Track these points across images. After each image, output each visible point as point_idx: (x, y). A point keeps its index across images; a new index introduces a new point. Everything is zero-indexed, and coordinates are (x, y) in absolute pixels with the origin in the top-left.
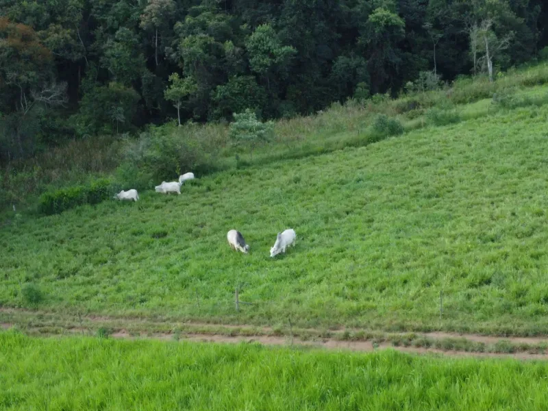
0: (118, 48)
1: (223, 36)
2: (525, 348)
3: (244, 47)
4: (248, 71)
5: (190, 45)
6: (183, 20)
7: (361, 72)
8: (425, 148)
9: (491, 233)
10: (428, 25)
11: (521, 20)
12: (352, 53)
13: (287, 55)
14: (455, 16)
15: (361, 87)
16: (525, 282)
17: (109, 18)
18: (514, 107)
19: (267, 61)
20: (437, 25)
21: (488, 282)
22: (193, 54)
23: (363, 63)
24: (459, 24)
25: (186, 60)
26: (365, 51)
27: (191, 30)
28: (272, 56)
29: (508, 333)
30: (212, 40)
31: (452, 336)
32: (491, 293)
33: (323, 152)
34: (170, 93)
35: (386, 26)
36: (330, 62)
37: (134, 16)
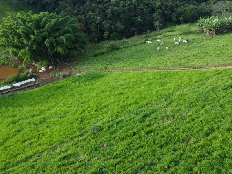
0: (93, 27)
1: (111, 24)
2: (183, 69)
3: (115, 27)
4: (116, 31)
5: (106, 26)
6: (104, 21)
7: (135, 30)
8: (155, 44)
9: (172, 56)
10: (146, 21)
11: (163, 20)
12: (133, 27)
13: (123, 28)
14: (151, 20)
15: (136, 33)
16: (180, 62)
17: (90, 21)
18: (167, 36)
19: (120, 29)
20: (148, 22)
21: (175, 62)
22: (106, 28)
23: (136, 29)
24: (151, 21)
25: (105, 29)
26: (135, 27)
27: (106, 24)
28: (120, 28)
29: (180, 68)
30: (110, 25)
31: (173, 69)
32: (176, 63)
33: (137, 45)
34: (104, 35)
35: (140, 22)
36: (130, 29)
37: (94, 21)
